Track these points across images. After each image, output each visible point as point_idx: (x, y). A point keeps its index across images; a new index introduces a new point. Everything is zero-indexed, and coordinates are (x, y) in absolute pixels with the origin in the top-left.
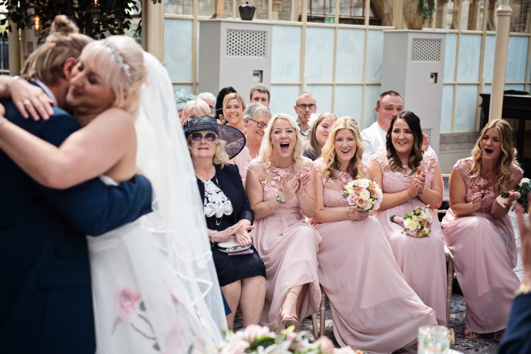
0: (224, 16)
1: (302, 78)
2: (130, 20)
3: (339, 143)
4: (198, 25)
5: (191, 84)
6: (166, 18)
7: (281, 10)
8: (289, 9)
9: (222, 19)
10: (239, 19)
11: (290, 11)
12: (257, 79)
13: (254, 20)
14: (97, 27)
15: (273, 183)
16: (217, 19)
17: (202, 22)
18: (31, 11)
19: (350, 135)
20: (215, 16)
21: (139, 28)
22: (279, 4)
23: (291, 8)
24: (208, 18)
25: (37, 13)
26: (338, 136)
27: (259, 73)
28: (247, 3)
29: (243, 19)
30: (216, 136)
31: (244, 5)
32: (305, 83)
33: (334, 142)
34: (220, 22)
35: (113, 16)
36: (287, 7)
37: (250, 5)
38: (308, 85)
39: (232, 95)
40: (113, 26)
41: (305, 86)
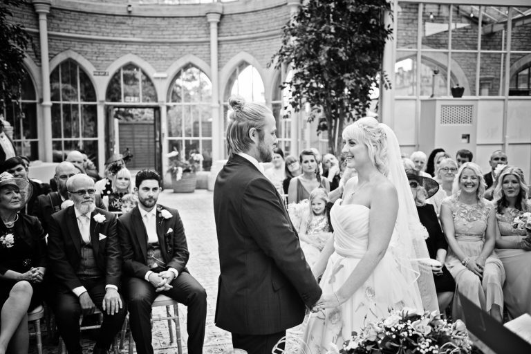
0: (439, 96)
1: (504, 139)
2: (370, 102)
3: (505, 185)
4: (420, 103)
5: (414, 146)
6: (397, 100)
7: (491, 87)
8: (497, 87)
9: (437, 98)
10: (452, 97)
11: (499, 88)
12: (465, 141)
13: (464, 97)
14: (347, 108)
15: (462, 215)
16: (434, 98)
17: (422, 101)
18: (304, 100)
19: (515, 179)
20: (432, 96)
21: (377, 107)
22: (489, 83)
23: (499, 85)
24: (427, 97)
25: (308, 100)
26: (506, 179)
27: (467, 137)
28: (458, 85)
29: (454, 97)
30: (418, 184)
31: (455, 87)
32: (507, 142)
33: (502, 184)
34: (435, 100)
35: (358, 100)
36: (496, 85)
37: (460, 86)
38: (510, 144)
39: (442, 153)
40: (358, 107)
41: (507, 145)
